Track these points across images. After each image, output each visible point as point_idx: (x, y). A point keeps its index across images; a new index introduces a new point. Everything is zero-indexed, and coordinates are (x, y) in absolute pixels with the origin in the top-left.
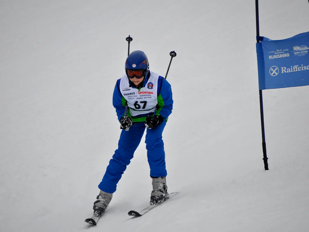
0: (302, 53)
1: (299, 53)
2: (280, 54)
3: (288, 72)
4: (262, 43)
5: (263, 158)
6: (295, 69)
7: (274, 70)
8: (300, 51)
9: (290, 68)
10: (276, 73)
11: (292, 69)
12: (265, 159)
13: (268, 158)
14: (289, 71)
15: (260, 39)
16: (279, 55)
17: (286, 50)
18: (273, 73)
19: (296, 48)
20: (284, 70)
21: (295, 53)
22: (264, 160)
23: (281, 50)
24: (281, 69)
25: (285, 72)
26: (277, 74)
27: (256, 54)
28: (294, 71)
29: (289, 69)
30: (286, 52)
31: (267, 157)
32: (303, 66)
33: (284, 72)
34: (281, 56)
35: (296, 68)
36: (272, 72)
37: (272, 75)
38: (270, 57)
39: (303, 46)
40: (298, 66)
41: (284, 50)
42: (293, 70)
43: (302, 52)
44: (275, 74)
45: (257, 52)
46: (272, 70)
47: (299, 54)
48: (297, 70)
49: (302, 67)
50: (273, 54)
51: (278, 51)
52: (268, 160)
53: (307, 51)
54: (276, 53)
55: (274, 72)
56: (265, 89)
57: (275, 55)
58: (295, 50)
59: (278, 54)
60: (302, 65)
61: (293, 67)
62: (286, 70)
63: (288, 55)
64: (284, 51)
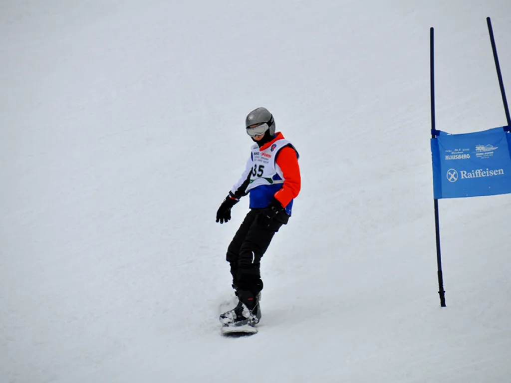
0: (486, 155)
1: (482, 154)
2: (458, 154)
3: (468, 177)
4: (438, 139)
5: (439, 291)
6: (478, 174)
7: (452, 174)
8: (484, 152)
9: (472, 172)
10: (454, 178)
11: (473, 174)
12: (442, 293)
13: (445, 292)
14: (470, 176)
15: (435, 133)
16: (456, 156)
17: (466, 150)
18: (451, 178)
19: (480, 148)
20: (464, 174)
21: (477, 154)
22: (440, 294)
23: (460, 150)
24: (460, 173)
25: (466, 177)
26: (456, 179)
27: (431, 153)
28: (477, 176)
29: (471, 174)
30: (466, 153)
31: (444, 290)
32: (489, 170)
33: (464, 177)
34: (460, 157)
35: (479, 172)
36: (450, 176)
37: (450, 180)
38: (447, 157)
39: (489, 146)
40: (481, 170)
41: (463, 150)
42: (475, 176)
43: (485, 153)
44: (454, 180)
45: (432, 150)
46: (450, 173)
47: (482, 156)
48: (480, 176)
49: (487, 172)
50: (449, 154)
51: (456, 150)
52: (445, 293)
53: (492, 153)
54: (453, 153)
55: (452, 176)
56: (441, 198)
57: (452, 155)
58: (478, 151)
59: (456, 154)
60: (487, 169)
61: (475, 172)
62: (467, 175)
63: (468, 156)
64: (464, 152)
